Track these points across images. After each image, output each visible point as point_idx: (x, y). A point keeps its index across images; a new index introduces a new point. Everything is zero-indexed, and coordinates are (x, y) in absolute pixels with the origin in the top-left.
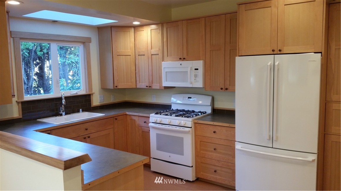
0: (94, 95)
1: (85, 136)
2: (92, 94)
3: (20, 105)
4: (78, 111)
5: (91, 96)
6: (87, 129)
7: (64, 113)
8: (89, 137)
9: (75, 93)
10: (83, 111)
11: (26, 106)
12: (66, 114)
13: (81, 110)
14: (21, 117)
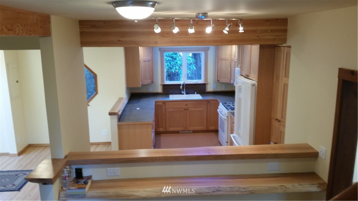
0: (209, 85)
1: (186, 109)
2: (207, 84)
3: (162, 86)
4: (194, 93)
5: (206, 85)
6: (186, 105)
7: (185, 93)
8: (188, 110)
9: (195, 82)
10: (197, 93)
11: (165, 87)
12: (186, 94)
13: (196, 93)
14: (162, 92)
